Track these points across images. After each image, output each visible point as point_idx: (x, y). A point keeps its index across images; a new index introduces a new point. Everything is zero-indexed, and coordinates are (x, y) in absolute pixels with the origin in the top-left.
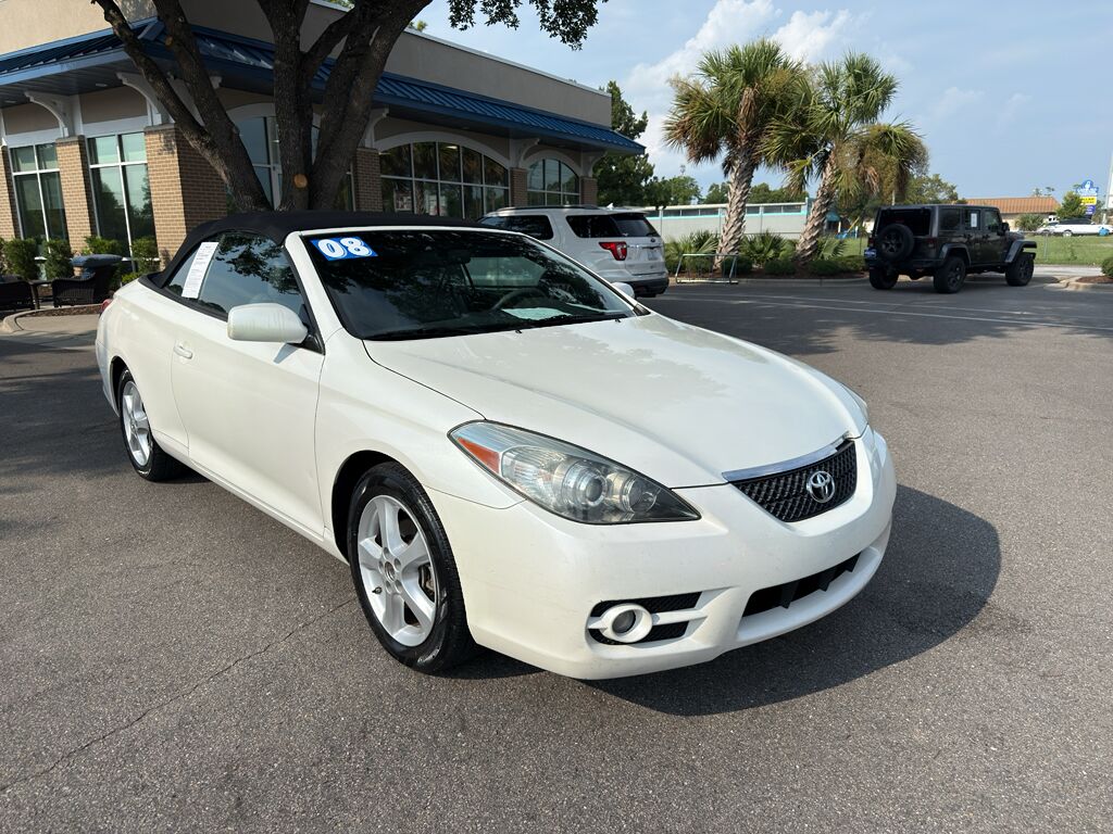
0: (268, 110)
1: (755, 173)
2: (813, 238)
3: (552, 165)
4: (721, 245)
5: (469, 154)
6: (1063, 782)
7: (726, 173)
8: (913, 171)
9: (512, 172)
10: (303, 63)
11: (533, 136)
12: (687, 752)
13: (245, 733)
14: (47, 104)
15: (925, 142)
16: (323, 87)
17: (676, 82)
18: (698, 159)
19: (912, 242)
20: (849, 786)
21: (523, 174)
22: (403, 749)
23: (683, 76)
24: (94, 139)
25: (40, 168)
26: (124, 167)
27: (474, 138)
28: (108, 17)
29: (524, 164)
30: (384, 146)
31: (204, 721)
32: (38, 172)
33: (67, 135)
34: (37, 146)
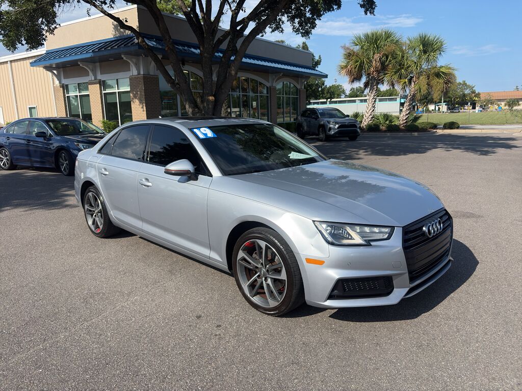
2: (407, 115)
3: (287, 84)
4: (365, 118)
9: (270, 88)
11: (280, 72)
14: (86, 66)
18: (353, 81)
21: (275, 88)
24: (104, 81)
25: (79, 93)
26: (119, 92)
27: (254, 74)
29: (275, 84)
32: (78, 94)
33: (93, 79)
34: (78, 84)
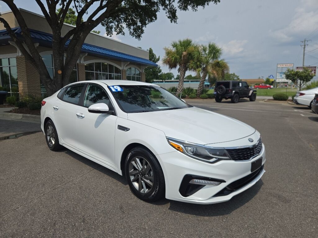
0: (51, 52)
1: (186, 72)
2: (201, 89)
3: (133, 69)
4: (178, 90)
5: (110, 66)
6: (240, 228)
7: (179, 72)
8: (226, 72)
10: (62, 41)
11: (128, 61)
12: (145, 225)
13: (19, 226)
15: (228, 65)
16: (67, 47)
17: (165, 49)
18: (171, 68)
19: (225, 90)
20: (185, 232)
21: (125, 71)
22: (65, 228)
23: (167, 47)
24: (1, 59)
26: (10, 67)
27: (111, 61)
28: (5, 26)
29: (125, 68)
30: (86, 63)
31: (8, 223)
